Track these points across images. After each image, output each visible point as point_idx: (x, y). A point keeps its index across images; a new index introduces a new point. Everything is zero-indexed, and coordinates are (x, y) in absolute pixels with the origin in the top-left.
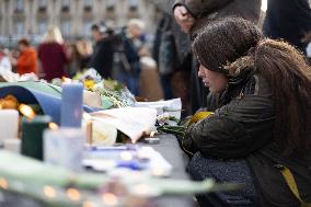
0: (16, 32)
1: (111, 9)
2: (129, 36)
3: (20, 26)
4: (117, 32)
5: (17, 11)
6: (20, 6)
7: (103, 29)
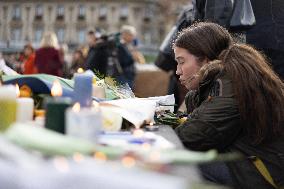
0: (13, 39)
1: (102, 18)
2: (122, 41)
3: (17, 33)
4: (111, 38)
5: (14, 19)
6: (18, 14)
7: (98, 35)
